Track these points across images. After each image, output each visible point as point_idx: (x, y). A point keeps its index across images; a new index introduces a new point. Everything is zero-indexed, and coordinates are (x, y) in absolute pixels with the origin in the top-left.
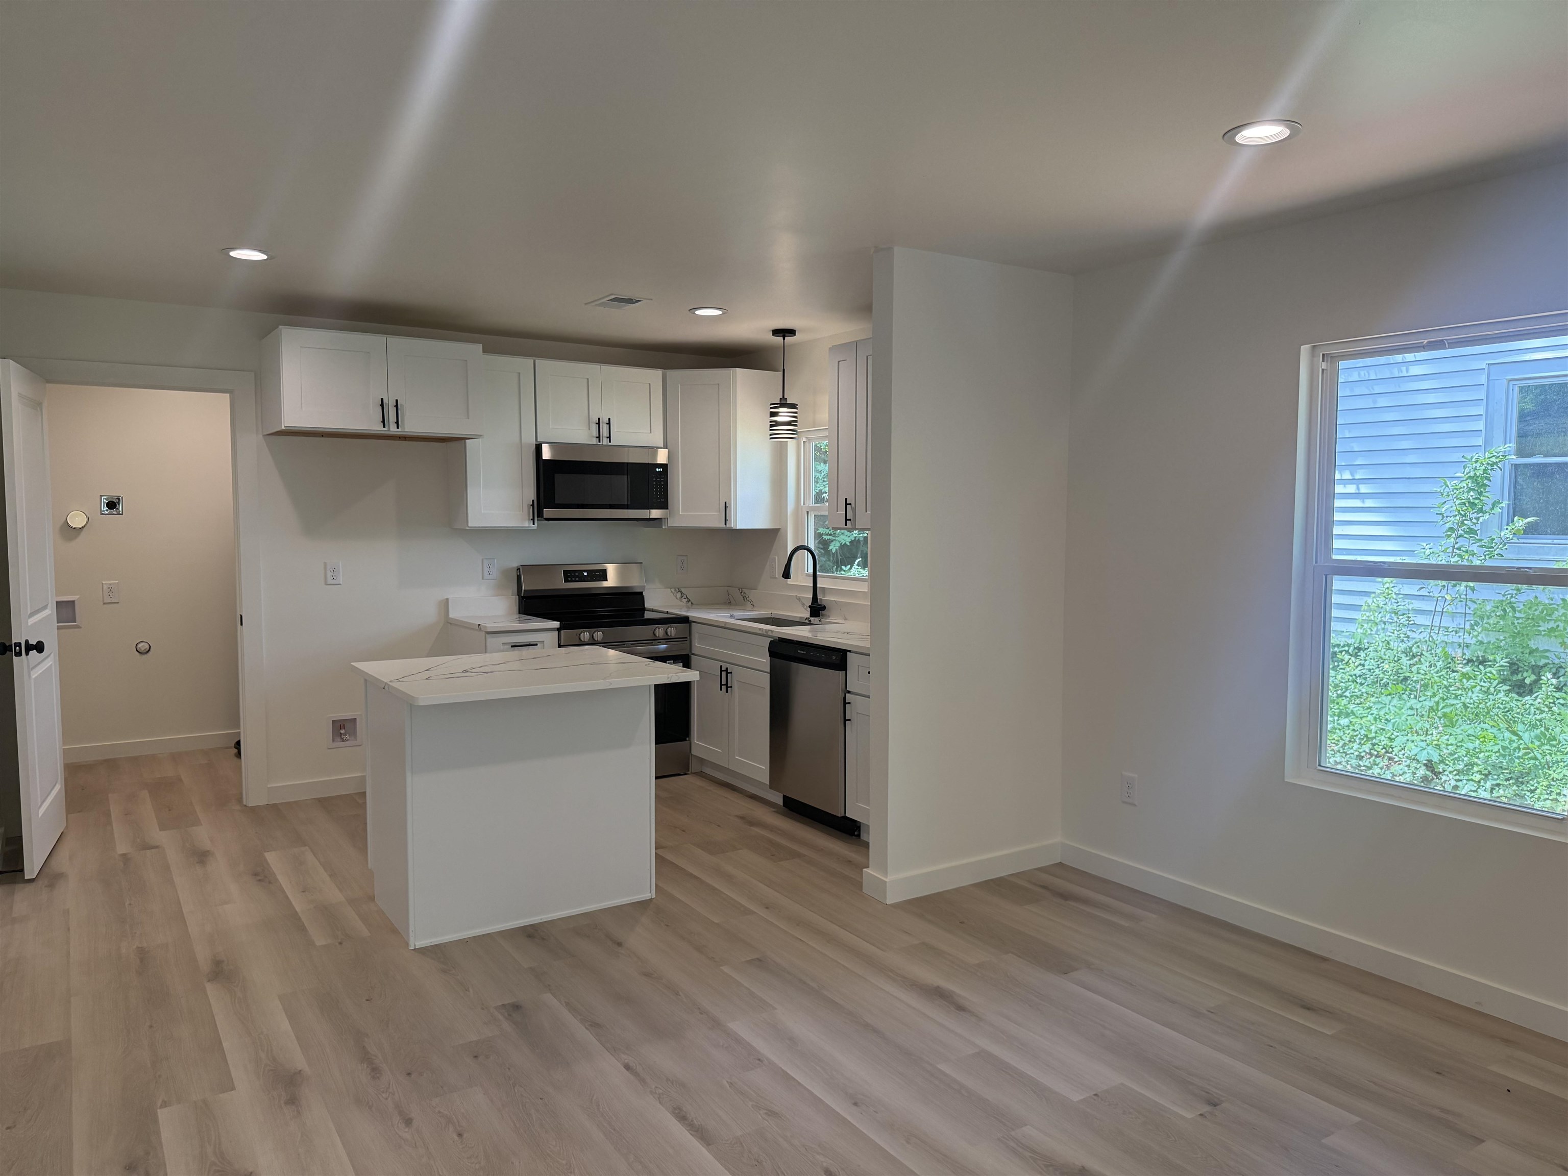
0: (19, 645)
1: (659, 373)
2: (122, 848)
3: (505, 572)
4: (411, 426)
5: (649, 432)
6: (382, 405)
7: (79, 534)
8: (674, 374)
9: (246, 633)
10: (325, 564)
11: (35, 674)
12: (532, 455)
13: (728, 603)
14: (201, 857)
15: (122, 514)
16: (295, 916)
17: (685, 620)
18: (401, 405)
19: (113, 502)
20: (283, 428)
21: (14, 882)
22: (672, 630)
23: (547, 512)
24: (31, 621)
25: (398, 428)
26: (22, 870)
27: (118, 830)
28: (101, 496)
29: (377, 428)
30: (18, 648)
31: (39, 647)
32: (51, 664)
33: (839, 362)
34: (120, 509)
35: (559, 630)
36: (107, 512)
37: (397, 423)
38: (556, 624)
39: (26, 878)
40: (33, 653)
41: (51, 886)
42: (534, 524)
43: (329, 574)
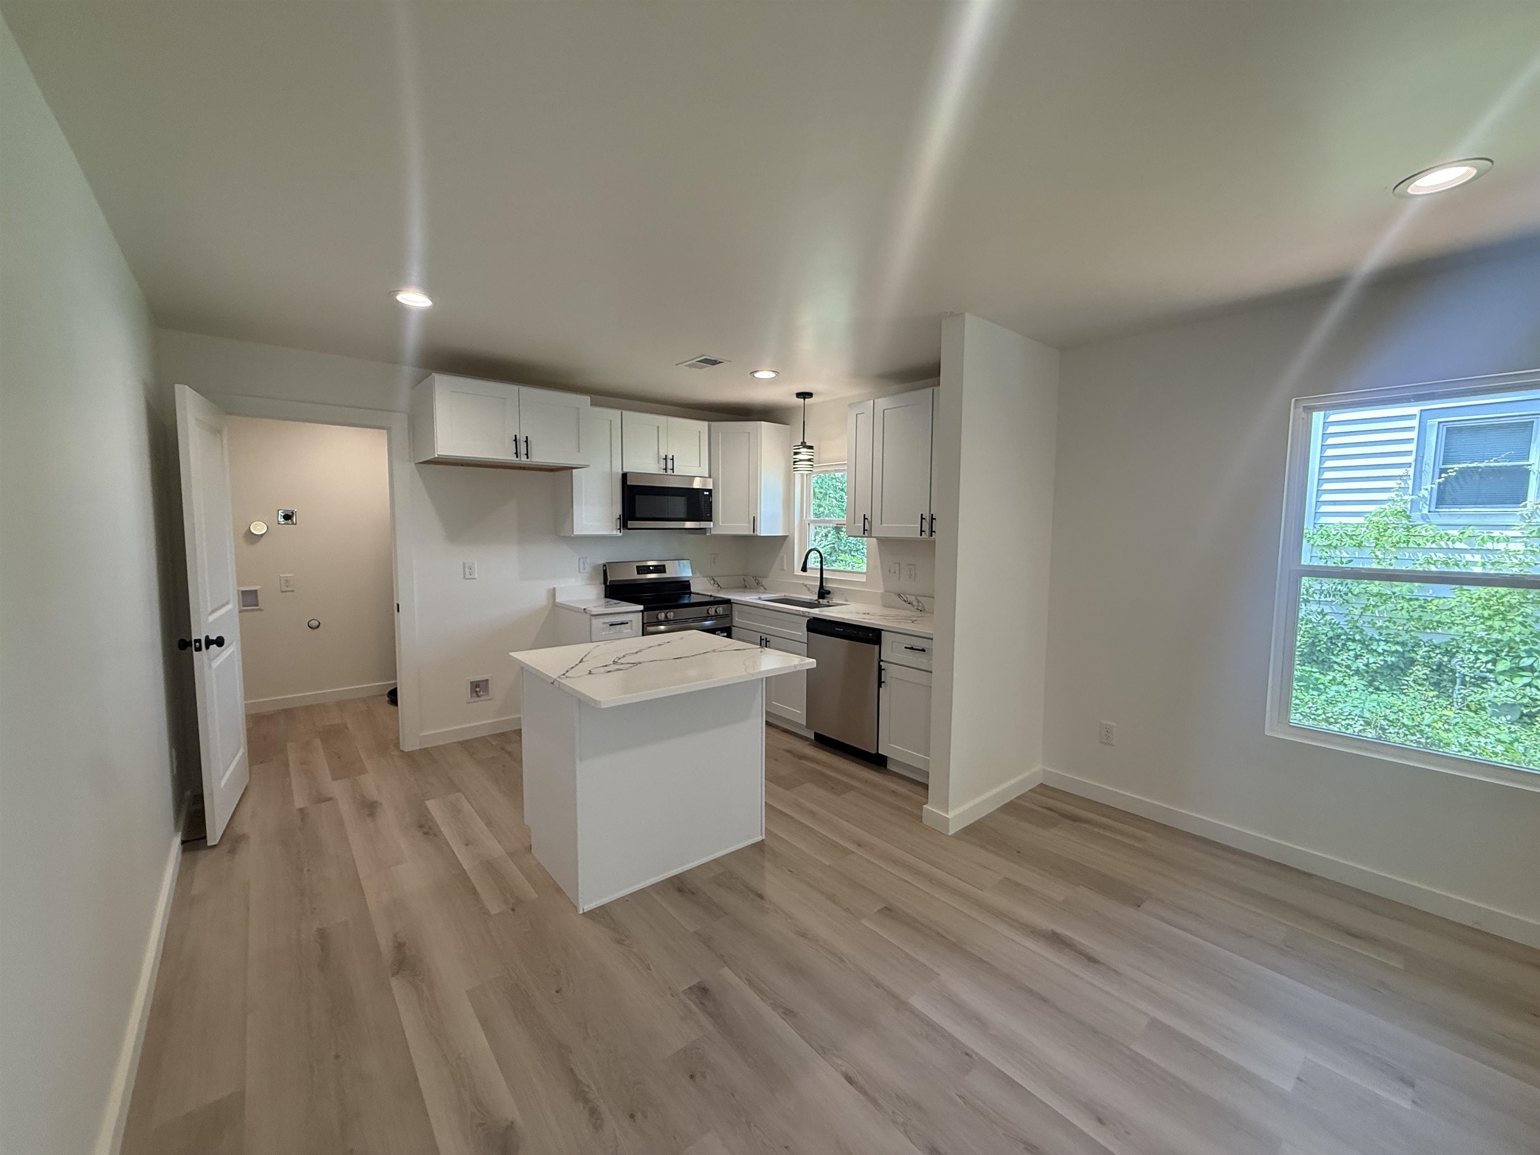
0: (199, 641)
1: (706, 423)
2: (299, 802)
3: (595, 568)
4: (539, 457)
5: (698, 465)
6: (516, 440)
7: (259, 540)
8: (714, 424)
9: (402, 619)
10: (464, 564)
11: (216, 664)
12: (619, 481)
13: (745, 587)
14: (370, 808)
15: (296, 524)
16: (463, 876)
17: (728, 602)
18: (530, 441)
19: (288, 515)
20: (436, 456)
21: (198, 849)
22: (721, 609)
23: (630, 524)
24: (211, 618)
25: (528, 458)
26: (205, 837)
27: (297, 783)
28: (278, 510)
29: (512, 458)
30: (197, 644)
31: (220, 642)
32: (233, 651)
33: (857, 415)
34: (294, 520)
35: (642, 611)
36: (283, 523)
37: (527, 454)
38: (641, 607)
39: (209, 844)
40: (213, 647)
41: (232, 851)
42: (620, 532)
43: (467, 570)
